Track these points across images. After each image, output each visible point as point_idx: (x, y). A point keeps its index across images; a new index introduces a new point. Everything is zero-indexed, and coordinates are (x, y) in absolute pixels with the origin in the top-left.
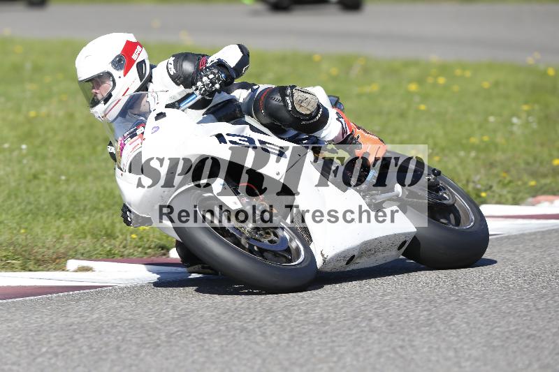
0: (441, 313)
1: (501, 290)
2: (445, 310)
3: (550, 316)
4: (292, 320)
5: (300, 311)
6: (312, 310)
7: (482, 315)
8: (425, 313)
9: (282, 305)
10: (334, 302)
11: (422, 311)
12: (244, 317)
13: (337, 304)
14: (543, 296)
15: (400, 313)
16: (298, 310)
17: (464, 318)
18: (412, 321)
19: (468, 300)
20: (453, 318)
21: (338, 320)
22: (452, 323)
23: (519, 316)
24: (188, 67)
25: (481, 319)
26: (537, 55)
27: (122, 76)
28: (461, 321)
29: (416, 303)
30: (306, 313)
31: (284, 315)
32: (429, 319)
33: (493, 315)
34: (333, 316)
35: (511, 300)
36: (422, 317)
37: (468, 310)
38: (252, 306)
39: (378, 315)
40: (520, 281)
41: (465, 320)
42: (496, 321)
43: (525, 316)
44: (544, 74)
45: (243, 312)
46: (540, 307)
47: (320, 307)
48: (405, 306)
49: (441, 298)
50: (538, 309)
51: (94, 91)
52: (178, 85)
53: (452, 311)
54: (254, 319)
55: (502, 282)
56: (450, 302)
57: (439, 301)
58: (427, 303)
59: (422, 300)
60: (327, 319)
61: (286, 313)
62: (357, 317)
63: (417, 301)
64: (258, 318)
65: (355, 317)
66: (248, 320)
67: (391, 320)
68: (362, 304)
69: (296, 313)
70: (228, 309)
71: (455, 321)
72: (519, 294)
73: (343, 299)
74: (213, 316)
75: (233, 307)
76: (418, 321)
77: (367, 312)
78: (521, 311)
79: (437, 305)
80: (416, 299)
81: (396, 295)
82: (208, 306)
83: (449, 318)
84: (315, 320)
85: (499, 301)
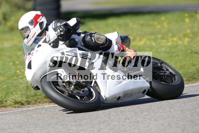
51: (24, 33)
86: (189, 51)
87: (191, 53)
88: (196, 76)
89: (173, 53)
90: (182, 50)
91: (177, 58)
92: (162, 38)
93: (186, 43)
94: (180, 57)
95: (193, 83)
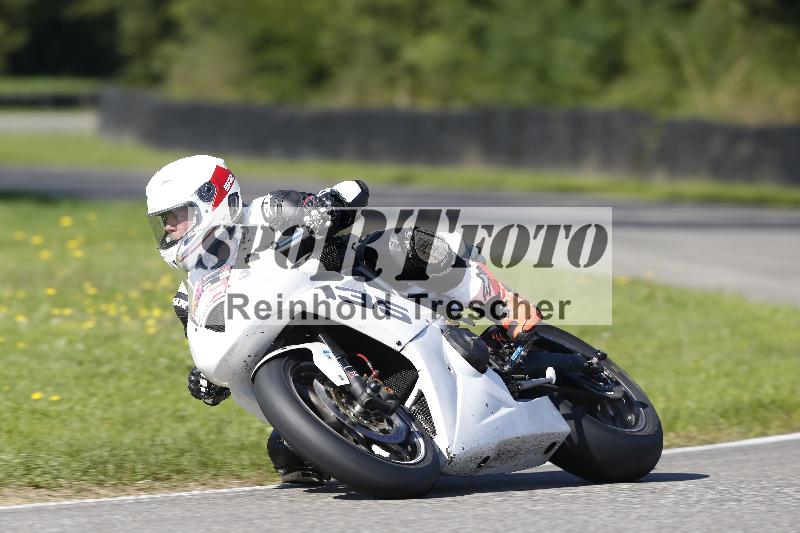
27: (210, 209)
51: (168, 227)
86: (163, 361)
87: (171, 369)
88: (185, 461)
89: (99, 362)
90: (133, 356)
91: (112, 385)
92: (59, 301)
93: (152, 327)
94: (126, 383)
95: (173, 488)
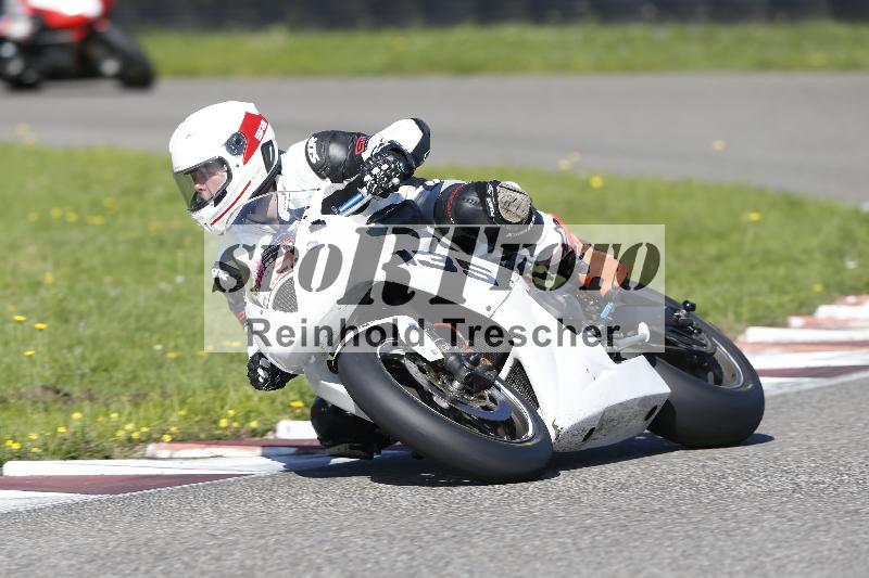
0: (429, 557)
1: (522, 520)
2: (435, 552)
3: (598, 559)
4: (197, 570)
5: (209, 556)
6: (228, 554)
7: (492, 559)
8: (404, 557)
9: (181, 548)
10: (263, 541)
11: (400, 554)
12: (121, 567)
13: (265, 546)
14: (587, 530)
15: (365, 557)
16: (205, 555)
17: (464, 564)
18: (383, 569)
19: (470, 536)
20: (447, 564)
21: (269, 569)
22: (444, 573)
23: (550, 560)
24: (337, 152)
25: (492, 565)
26: (575, 157)
27: (241, 164)
28: (461, 569)
29: (390, 543)
30: (218, 559)
31: (184, 563)
32: (411, 567)
33: (510, 559)
34: (260, 563)
35: (538, 536)
36: (399, 564)
37: (472, 551)
38: (133, 550)
39: (330, 561)
40: (551, 506)
41: (467, 568)
42: (516, 567)
43: (560, 559)
44: (586, 186)
45: (119, 559)
46: (583, 546)
47: (241, 550)
48: (373, 547)
49: (429, 533)
50: (579, 550)
51: (198, 186)
52: (323, 178)
53: (445, 554)
54: (136, 569)
55: (524, 507)
56: (444, 539)
57: (427, 538)
58: (407, 542)
59: (400, 537)
60: (252, 568)
61: (186, 559)
62: (299, 565)
63: (392, 538)
64: (143, 568)
65: (294, 564)
66: (127, 572)
67: (351, 569)
68: (306, 543)
69: (203, 559)
70: (96, 555)
71: (450, 569)
72: (551, 525)
73: (276, 537)
74: (72, 565)
75: (104, 552)
76: (393, 570)
77: (314, 557)
78: (554, 553)
79: (423, 544)
80: (390, 536)
81: (360, 530)
82: (64, 551)
83: (441, 564)
84: (233, 570)
85: (518, 536)
